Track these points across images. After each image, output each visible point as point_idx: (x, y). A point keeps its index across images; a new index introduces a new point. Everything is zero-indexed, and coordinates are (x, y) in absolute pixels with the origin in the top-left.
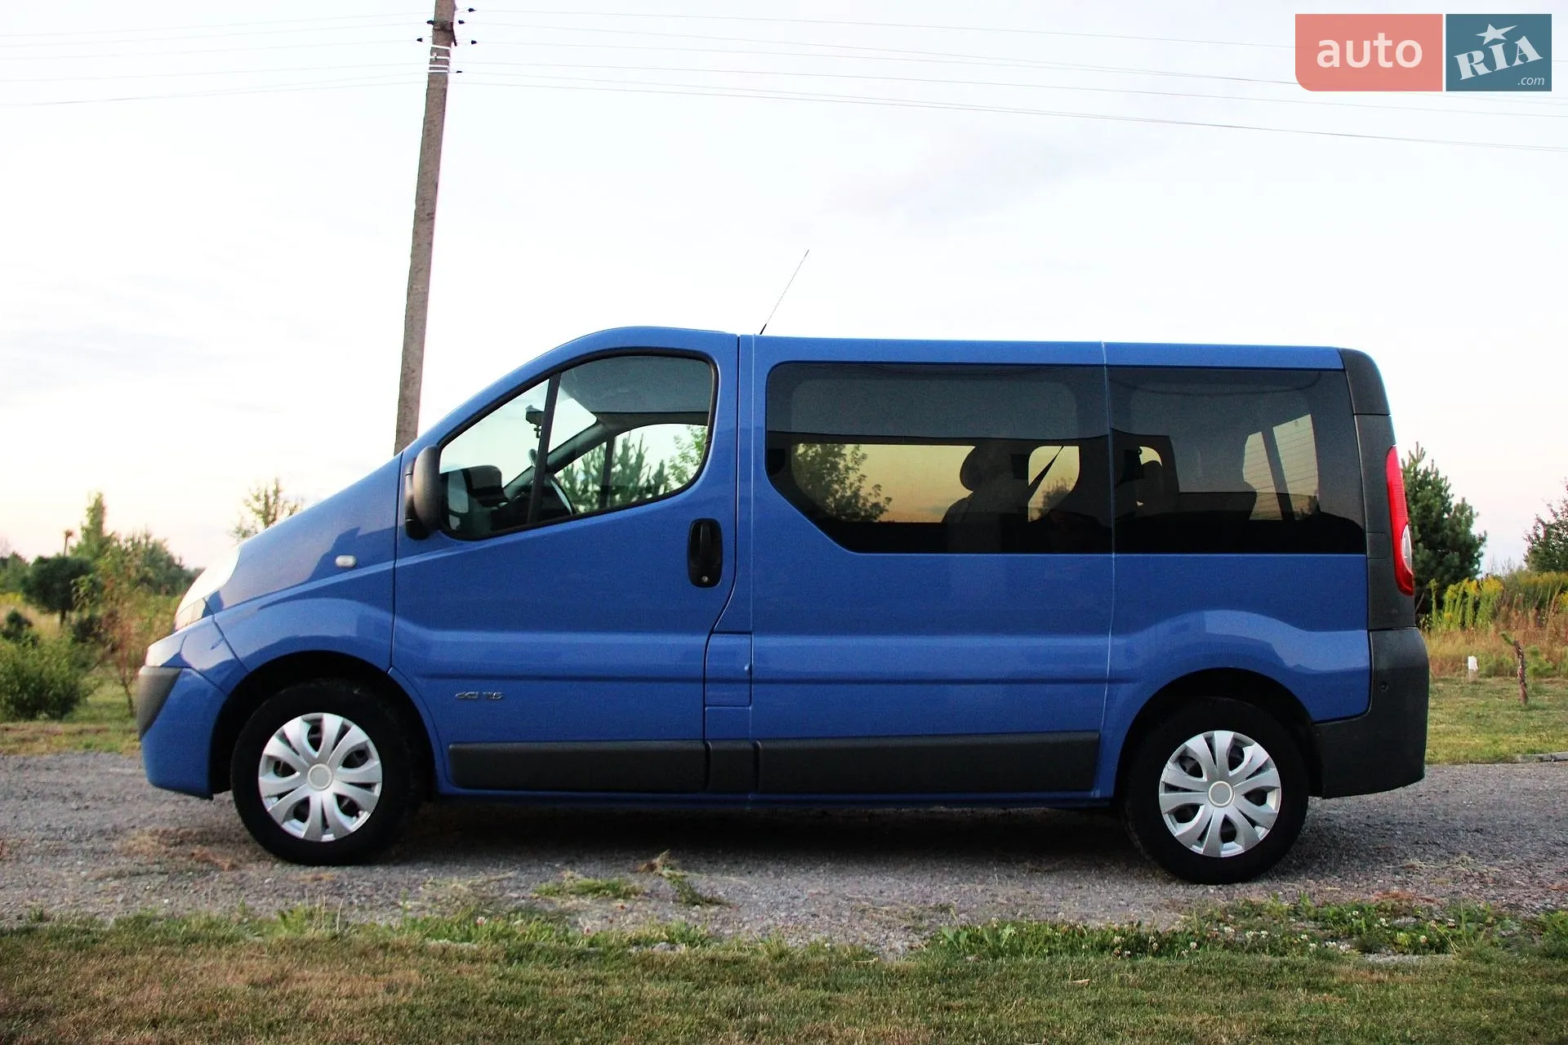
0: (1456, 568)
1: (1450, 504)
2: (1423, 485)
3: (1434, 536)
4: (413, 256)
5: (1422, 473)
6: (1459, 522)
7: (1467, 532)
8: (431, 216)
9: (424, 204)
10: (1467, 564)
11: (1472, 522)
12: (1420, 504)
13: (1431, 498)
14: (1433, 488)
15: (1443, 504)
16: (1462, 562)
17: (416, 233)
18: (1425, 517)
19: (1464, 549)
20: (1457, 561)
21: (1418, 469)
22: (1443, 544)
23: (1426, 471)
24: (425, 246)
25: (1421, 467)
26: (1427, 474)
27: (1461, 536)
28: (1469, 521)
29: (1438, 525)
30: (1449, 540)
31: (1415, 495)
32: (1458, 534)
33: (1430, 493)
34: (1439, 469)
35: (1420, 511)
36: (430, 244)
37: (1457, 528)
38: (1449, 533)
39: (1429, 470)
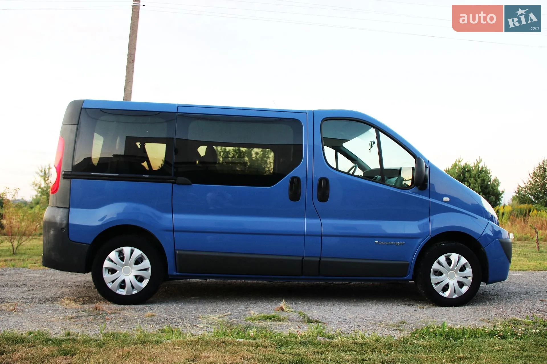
0: (493, 202)
1: (491, 179)
2: (482, 172)
3: (486, 190)
4: (126, 76)
5: (481, 167)
6: (495, 186)
7: (497, 189)
8: (133, 61)
9: (131, 56)
10: (497, 200)
11: (499, 185)
12: (481, 179)
13: (485, 176)
14: (485, 173)
15: (489, 179)
16: (496, 200)
17: (128, 67)
18: (483, 183)
19: (496, 195)
20: (494, 199)
21: (479, 166)
22: (489, 193)
23: (482, 167)
24: (131, 72)
25: (481, 165)
26: (482, 168)
27: (496, 190)
28: (498, 185)
29: (487, 187)
30: (491, 192)
31: (479, 175)
32: (494, 190)
33: (484, 175)
34: (487, 166)
35: (481, 181)
36: (133, 72)
37: (494, 188)
38: (491, 189)
39: (483, 167)
